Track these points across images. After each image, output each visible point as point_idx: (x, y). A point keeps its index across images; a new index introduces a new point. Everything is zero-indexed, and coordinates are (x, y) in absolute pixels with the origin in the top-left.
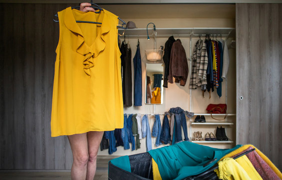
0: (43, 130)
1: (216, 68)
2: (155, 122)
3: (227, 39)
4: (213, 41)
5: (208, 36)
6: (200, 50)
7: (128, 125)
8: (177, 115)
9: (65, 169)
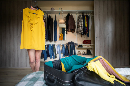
0: (18, 51)
1: (86, 26)
2: (63, 47)
3: (91, 14)
4: (85, 15)
5: (83, 13)
6: (80, 19)
7: (52, 49)
8: (71, 45)
9: (26, 67)
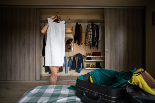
0: (20, 63)
1: (96, 36)
2: (69, 60)
3: (101, 24)
4: (95, 24)
5: (92, 22)
6: (89, 28)
8: (79, 57)
9: (29, 81)
